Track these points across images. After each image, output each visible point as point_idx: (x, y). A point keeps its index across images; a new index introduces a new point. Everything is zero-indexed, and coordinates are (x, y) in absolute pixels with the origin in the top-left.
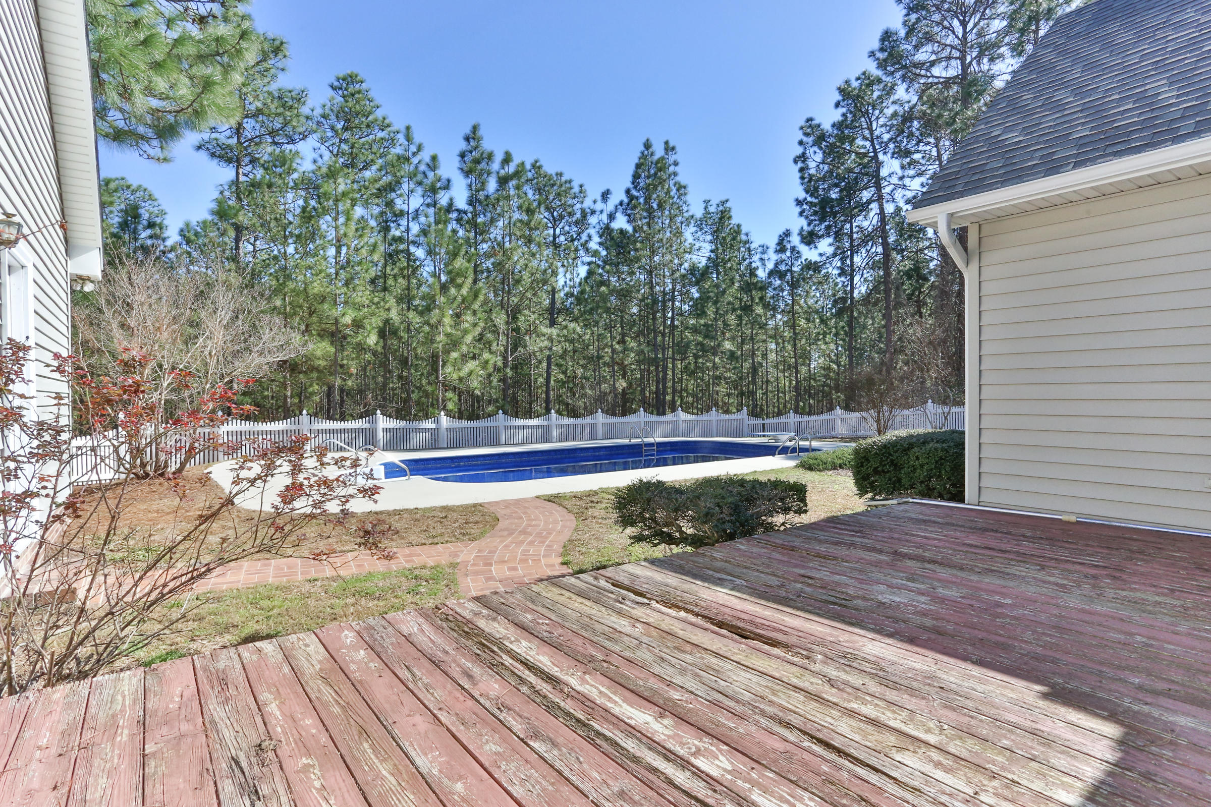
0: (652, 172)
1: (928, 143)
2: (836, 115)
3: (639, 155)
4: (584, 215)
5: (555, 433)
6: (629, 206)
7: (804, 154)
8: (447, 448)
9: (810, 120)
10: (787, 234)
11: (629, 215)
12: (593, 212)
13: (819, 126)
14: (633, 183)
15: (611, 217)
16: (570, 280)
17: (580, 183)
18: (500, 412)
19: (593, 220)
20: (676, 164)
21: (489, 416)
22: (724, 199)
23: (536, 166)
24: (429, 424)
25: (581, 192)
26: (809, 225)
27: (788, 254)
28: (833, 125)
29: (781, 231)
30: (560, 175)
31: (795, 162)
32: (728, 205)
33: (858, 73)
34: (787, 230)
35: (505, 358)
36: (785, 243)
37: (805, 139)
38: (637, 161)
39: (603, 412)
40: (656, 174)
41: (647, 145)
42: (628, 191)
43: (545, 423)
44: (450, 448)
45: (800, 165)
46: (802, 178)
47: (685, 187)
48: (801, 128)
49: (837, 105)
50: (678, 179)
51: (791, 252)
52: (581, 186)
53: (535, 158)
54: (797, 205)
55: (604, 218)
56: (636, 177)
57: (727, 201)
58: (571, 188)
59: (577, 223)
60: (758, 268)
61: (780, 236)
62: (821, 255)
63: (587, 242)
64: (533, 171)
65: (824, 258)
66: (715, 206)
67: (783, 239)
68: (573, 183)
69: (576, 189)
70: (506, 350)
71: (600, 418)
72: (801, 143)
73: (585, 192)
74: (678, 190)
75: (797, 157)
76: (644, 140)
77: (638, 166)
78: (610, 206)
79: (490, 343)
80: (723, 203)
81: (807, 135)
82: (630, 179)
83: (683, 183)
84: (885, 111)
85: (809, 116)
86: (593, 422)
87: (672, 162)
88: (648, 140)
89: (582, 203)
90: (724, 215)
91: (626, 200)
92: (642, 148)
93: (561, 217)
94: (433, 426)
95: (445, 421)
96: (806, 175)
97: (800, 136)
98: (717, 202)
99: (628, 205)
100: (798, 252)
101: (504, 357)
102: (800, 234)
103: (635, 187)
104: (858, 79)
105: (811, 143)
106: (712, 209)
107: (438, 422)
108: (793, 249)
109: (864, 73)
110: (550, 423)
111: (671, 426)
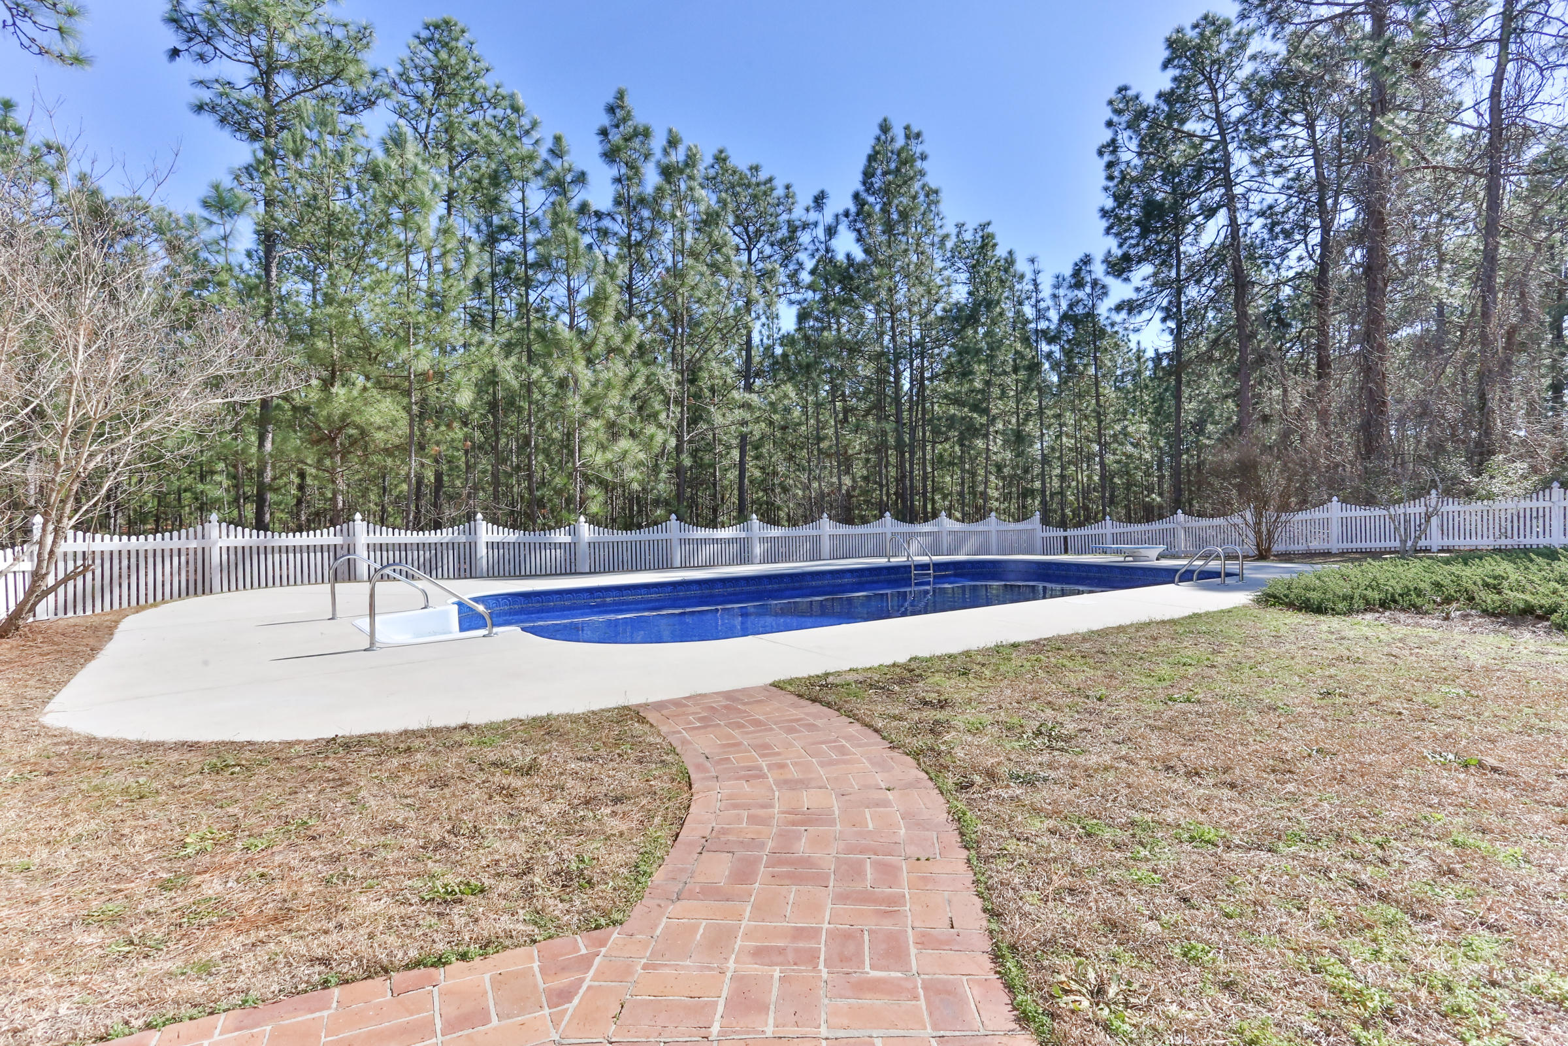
0: (893, 166)
1: (1294, 124)
2: (1165, 81)
3: (872, 142)
4: (793, 229)
5: (758, 550)
6: (860, 214)
7: (1114, 141)
8: (590, 573)
9: (1123, 89)
10: (1087, 260)
11: (859, 231)
12: (805, 226)
13: (1137, 97)
14: (864, 183)
15: (831, 231)
16: (768, 338)
17: (786, 182)
18: (673, 516)
19: (805, 238)
20: (923, 157)
21: (656, 523)
22: (984, 221)
23: (720, 159)
24: (561, 536)
25: (787, 196)
26: (1120, 246)
27: (1088, 289)
28: (1160, 96)
29: (1077, 256)
30: (755, 169)
31: (1100, 153)
32: (990, 230)
33: (1195, 17)
34: (1087, 256)
35: (679, 438)
36: (1083, 274)
37: (1115, 119)
38: (869, 151)
39: (830, 518)
40: (898, 170)
41: (885, 128)
42: (856, 196)
43: (743, 535)
44: (595, 573)
45: (1107, 158)
46: (1110, 178)
47: (936, 192)
48: (1110, 103)
49: (1165, 66)
50: (927, 179)
51: (1093, 288)
52: (788, 187)
53: (720, 147)
54: (1103, 216)
55: (820, 232)
56: (868, 174)
57: (989, 224)
58: (772, 189)
59: (782, 242)
60: (1048, 308)
61: (1076, 264)
62: (1138, 290)
63: (796, 271)
64: (716, 166)
65: (1143, 294)
66: (971, 232)
67: (1080, 269)
68: (775, 183)
69: (780, 192)
70: (680, 423)
71: (827, 527)
72: (1110, 124)
73: (793, 197)
74: (927, 195)
75: (1103, 147)
76: (880, 120)
77: (872, 158)
78: (828, 217)
79: (655, 415)
80: (983, 226)
81: (1118, 112)
82: (860, 177)
83: (933, 186)
84: (1237, 73)
85: (1121, 83)
86: (815, 533)
87: (918, 155)
88: (885, 120)
89: (790, 210)
90: (986, 243)
91: (853, 209)
92: (877, 132)
93: (759, 233)
94: (567, 539)
95: (586, 531)
96: (1116, 174)
97: (1108, 114)
98: (975, 226)
99: (858, 214)
100: (1104, 287)
101: (678, 436)
102: (1105, 261)
103: (867, 190)
104: (1195, 26)
105: (1123, 126)
106: (968, 236)
107: (574, 532)
108: (1095, 283)
109: (1205, 18)
110: (749, 534)
111: (930, 539)
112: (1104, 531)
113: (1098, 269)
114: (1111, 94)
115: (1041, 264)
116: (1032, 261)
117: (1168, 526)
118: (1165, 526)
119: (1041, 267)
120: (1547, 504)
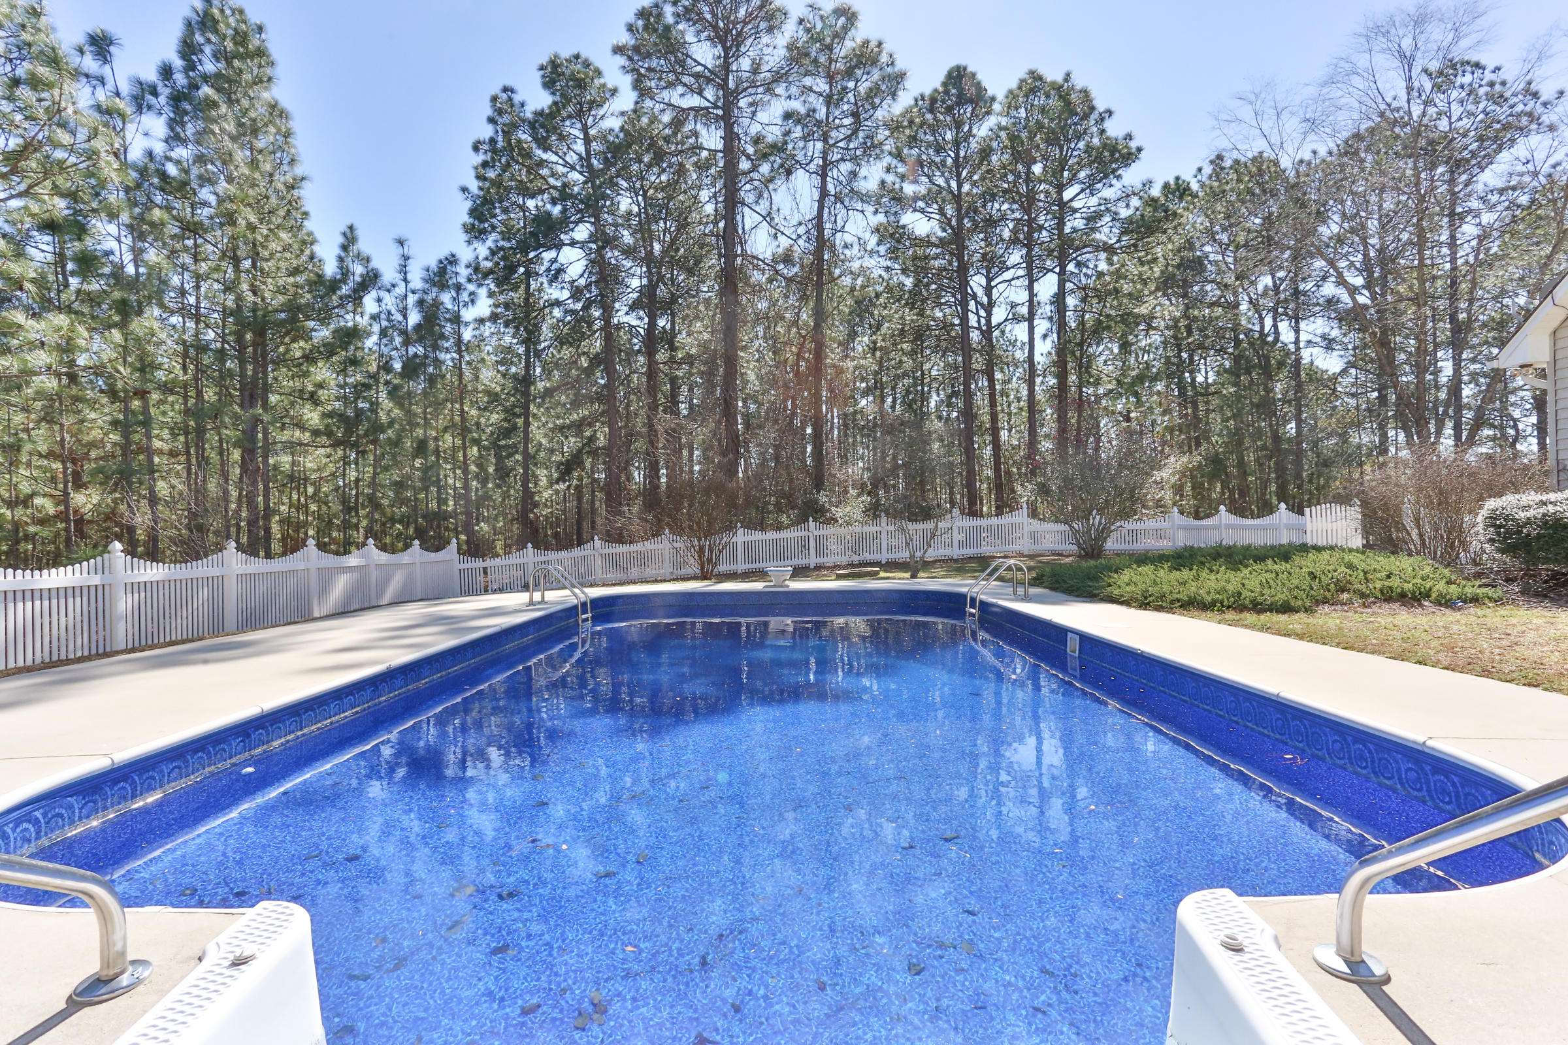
9: (508, 90)
27: (452, 293)
31: (477, 149)
34: (452, 256)
36: (447, 273)
37: (497, 118)
45: (483, 156)
46: (483, 178)
48: (494, 99)
51: (458, 293)
61: (442, 261)
67: (446, 268)
72: (491, 121)
85: (508, 83)
97: (490, 110)
100: (472, 294)
102: (471, 266)
108: (459, 288)
111: (356, 575)
112: (525, 560)
113: (463, 272)
114: (496, 89)
115: (412, 249)
116: (401, 243)
117: (587, 553)
118: (582, 553)
119: (411, 254)
120: (878, 529)
